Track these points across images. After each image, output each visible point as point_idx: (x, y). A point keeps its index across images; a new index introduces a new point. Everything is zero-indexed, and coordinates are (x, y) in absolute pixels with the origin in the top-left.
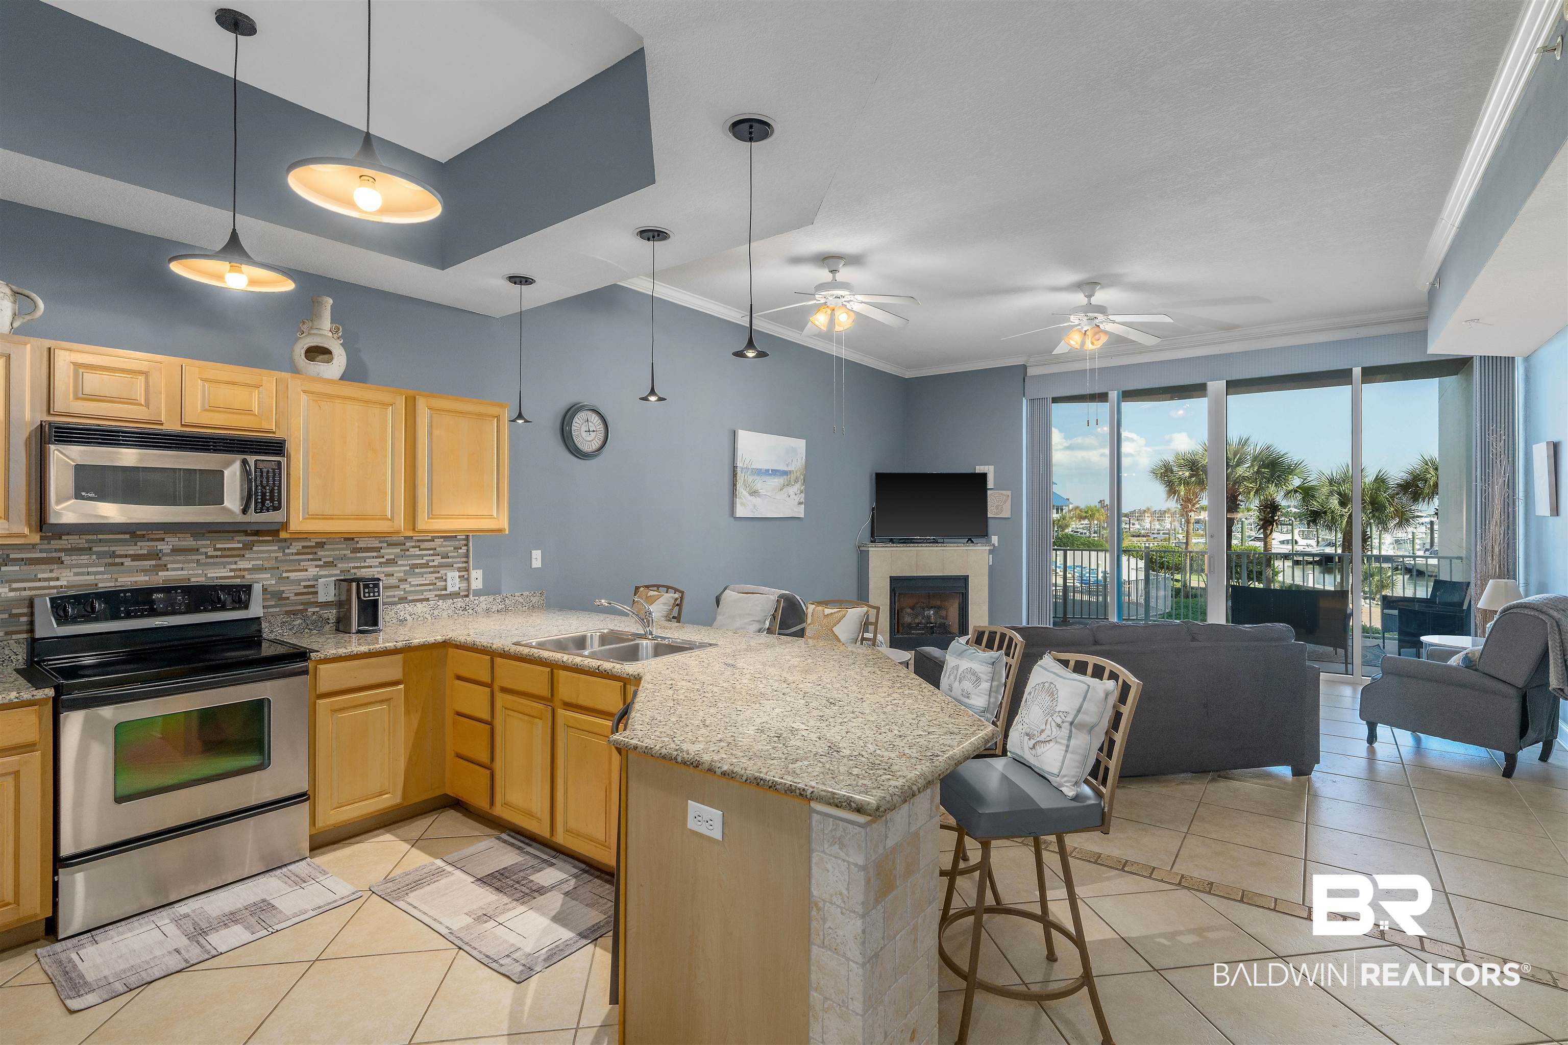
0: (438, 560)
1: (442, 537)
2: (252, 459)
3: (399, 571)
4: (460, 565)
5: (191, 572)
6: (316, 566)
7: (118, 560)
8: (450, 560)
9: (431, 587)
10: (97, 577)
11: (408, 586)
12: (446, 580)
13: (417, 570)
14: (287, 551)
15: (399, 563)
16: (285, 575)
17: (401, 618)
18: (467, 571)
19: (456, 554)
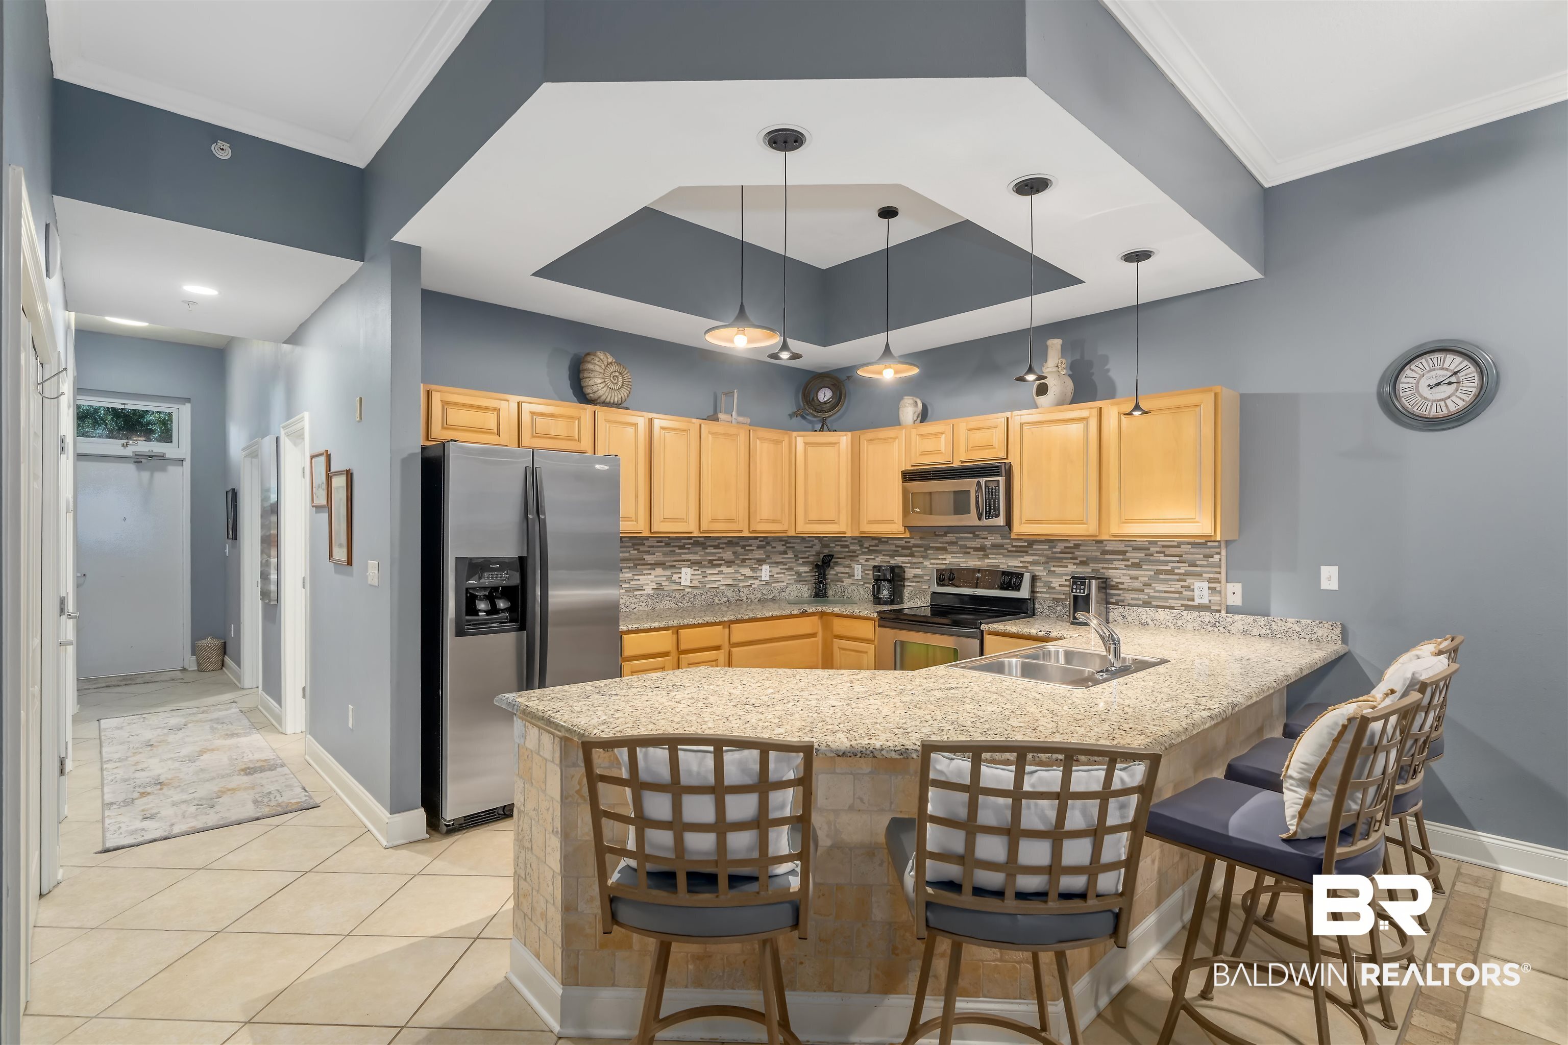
0: (1184, 568)
1: (1189, 543)
2: (983, 481)
3: (1144, 574)
4: (1211, 576)
5: (1000, 561)
6: (1074, 564)
7: (968, 550)
8: (1198, 569)
9: (1177, 595)
10: (960, 560)
11: (1153, 591)
12: (1193, 590)
13: (1161, 576)
14: (1054, 550)
15: (1144, 567)
16: (1053, 569)
17: (1143, 621)
18: (1220, 583)
19: (1205, 563)
